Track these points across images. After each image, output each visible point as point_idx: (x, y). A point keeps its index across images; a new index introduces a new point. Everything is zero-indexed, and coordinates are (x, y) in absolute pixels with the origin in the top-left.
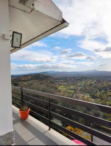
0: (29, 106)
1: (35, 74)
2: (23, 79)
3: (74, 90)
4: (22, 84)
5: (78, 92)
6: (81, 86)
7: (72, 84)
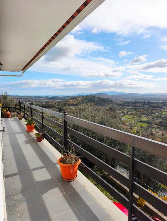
0: (79, 154)
1: (87, 96)
2: (71, 102)
3: (148, 123)
4: (70, 109)
5: (155, 126)
6: (161, 117)
7: (146, 114)
